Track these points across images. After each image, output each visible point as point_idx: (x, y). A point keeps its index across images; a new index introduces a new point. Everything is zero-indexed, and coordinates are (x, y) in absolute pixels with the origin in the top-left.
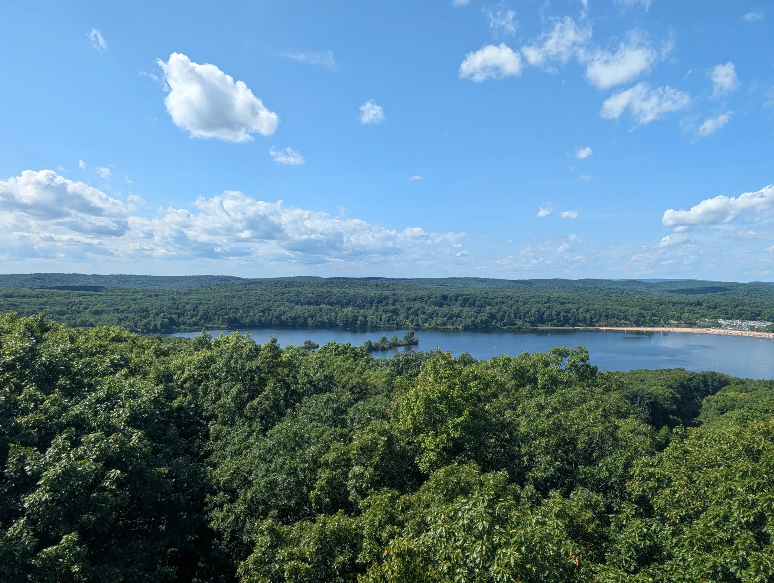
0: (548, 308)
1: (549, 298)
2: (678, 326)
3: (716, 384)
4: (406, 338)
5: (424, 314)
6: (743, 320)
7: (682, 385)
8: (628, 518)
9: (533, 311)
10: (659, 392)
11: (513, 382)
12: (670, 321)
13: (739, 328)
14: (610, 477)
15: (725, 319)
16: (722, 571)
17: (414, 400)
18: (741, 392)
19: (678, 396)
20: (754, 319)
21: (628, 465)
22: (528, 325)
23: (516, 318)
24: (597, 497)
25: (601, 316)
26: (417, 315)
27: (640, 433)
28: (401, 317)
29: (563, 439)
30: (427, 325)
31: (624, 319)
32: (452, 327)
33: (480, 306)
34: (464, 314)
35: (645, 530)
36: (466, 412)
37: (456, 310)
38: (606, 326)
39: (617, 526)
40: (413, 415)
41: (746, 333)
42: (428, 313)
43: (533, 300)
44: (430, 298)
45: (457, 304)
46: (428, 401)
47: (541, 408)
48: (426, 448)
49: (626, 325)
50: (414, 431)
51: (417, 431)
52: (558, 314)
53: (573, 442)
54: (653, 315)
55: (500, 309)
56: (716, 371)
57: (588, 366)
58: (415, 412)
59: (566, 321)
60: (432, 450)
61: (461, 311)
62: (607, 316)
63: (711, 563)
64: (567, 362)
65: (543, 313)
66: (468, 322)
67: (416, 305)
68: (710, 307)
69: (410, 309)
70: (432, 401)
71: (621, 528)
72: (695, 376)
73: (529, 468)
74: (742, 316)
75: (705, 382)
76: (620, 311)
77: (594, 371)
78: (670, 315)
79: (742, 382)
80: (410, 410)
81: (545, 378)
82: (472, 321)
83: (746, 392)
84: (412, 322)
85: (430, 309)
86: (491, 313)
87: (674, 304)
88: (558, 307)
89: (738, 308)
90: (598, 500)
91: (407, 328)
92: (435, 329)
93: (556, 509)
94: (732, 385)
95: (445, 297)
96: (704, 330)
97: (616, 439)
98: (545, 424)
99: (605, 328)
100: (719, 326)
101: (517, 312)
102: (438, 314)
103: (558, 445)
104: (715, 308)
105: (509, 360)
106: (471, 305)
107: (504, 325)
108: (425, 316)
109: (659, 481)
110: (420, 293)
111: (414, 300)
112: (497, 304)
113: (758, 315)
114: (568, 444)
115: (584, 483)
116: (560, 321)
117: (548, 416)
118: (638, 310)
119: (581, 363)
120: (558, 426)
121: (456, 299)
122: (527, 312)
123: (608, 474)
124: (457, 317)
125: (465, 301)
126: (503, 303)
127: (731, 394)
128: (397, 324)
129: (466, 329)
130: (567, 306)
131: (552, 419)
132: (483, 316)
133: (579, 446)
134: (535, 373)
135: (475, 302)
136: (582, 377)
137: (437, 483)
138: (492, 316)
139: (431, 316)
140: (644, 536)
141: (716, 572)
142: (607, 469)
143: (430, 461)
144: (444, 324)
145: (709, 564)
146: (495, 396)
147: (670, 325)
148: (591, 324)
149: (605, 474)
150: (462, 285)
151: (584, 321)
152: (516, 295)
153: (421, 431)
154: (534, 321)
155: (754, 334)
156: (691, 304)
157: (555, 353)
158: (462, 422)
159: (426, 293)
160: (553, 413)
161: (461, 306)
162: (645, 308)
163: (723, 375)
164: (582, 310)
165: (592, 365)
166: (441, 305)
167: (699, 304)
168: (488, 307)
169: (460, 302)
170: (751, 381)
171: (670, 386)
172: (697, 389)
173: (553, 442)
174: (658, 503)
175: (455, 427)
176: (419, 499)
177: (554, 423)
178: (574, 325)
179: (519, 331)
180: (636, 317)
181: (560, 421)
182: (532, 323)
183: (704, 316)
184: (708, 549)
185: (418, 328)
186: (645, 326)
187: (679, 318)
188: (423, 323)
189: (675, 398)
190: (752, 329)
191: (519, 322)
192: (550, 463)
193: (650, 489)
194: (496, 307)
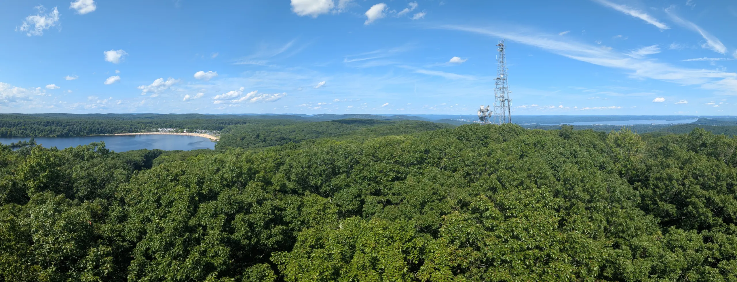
0: (94, 126)
1: (94, 122)
2: (144, 132)
3: (158, 154)
4: (30, 141)
5: (39, 130)
6: (167, 128)
7: (146, 155)
8: (115, 207)
9: (87, 128)
10: (138, 159)
11: (73, 158)
12: (142, 130)
13: (165, 132)
14: (110, 193)
15: (161, 128)
16: (146, 218)
17: (25, 166)
18: (166, 156)
19: (144, 159)
20: (170, 128)
21: (117, 187)
22: (85, 134)
23: (80, 131)
24: (105, 201)
25: (115, 129)
26: (35, 131)
27: (123, 174)
28: (28, 131)
29: (91, 180)
30: (40, 135)
31: (123, 130)
32: (52, 136)
33: (64, 126)
34: (57, 130)
35: (121, 210)
36: (48, 171)
37: (53, 128)
38: (117, 133)
39: (111, 210)
40: (24, 173)
41: (168, 133)
42: (40, 129)
43: (87, 123)
44: (41, 123)
45: (54, 125)
46: (31, 167)
47: (82, 167)
48: (30, 186)
49: (125, 133)
50: (25, 179)
51: (26, 179)
52: (98, 129)
53: (95, 180)
54: (135, 128)
55: (73, 127)
56: (158, 149)
57: (105, 149)
58: (25, 171)
59: (101, 132)
60: (33, 187)
61: (56, 129)
62: (118, 129)
63: (142, 217)
64: (97, 149)
65: (92, 129)
66: (59, 133)
67: (34, 126)
68: (155, 124)
69: (32, 128)
70: (33, 167)
71: (113, 211)
72: (151, 151)
73: (77, 192)
74: (167, 127)
75: (154, 153)
76: (123, 127)
77: (108, 151)
78: (142, 128)
79: (167, 152)
80: (23, 170)
81: (88, 156)
82: (61, 133)
83: (168, 155)
84: (33, 134)
85: (41, 128)
86: (69, 129)
87: (143, 123)
88: (98, 126)
89: (166, 124)
90: (104, 202)
91: (31, 137)
92: (44, 137)
93: (86, 207)
94: (163, 154)
95: (48, 122)
96: (153, 133)
97: (113, 177)
98: (84, 174)
99: (117, 134)
100: (159, 131)
101: (80, 128)
102: (45, 130)
103: (89, 182)
104: (157, 124)
105: (72, 149)
106: (60, 126)
107: (75, 134)
108: (39, 131)
109: (127, 191)
110: (37, 121)
111: (34, 124)
112: (72, 125)
113: (171, 126)
114: (94, 181)
115: (99, 196)
116: (99, 132)
117: (85, 170)
118: (129, 126)
119: (102, 148)
120: (89, 174)
121: (53, 123)
122: (85, 129)
123: (109, 191)
124: (54, 131)
125: (58, 124)
126: (74, 125)
127: (163, 157)
128: (26, 135)
129: (58, 136)
130: (102, 125)
131: (86, 172)
132: (66, 131)
133: (98, 182)
134: (84, 154)
135: (62, 125)
136: (103, 154)
137: (33, 200)
138: (70, 131)
139: (42, 131)
140: (121, 212)
141: (144, 219)
142: (109, 190)
143: (32, 191)
144: (48, 135)
145: (141, 217)
146: (64, 164)
147: (142, 132)
148: (112, 133)
149: (108, 191)
150: (55, 117)
151: (108, 132)
152: (80, 121)
153: (28, 179)
154: (88, 132)
155: (171, 133)
156: (149, 123)
157: (92, 145)
158: (46, 175)
159: (39, 120)
160: (87, 169)
161: (56, 126)
162: (132, 125)
163: (160, 150)
164: (108, 127)
165: (107, 149)
166: (46, 126)
167: (152, 123)
168: (68, 127)
169: (55, 124)
170: (169, 151)
171: (142, 156)
172: (152, 156)
173: (87, 181)
174: (127, 199)
175: (43, 177)
176: (26, 207)
177: (87, 173)
178: (104, 133)
179: (81, 136)
180: (129, 129)
181: (90, 172)
182: (88, 133)
183: (153, 128)
184: (142, 211)
185: (36, 136)
186: (132, 133)
187: (145, 129)
188: (38, 134)
189: (143, 161)
190: (170, 131)
191: (82, 133)
192: (85, 190)
193: (125, 194)
194: (72, 126)
